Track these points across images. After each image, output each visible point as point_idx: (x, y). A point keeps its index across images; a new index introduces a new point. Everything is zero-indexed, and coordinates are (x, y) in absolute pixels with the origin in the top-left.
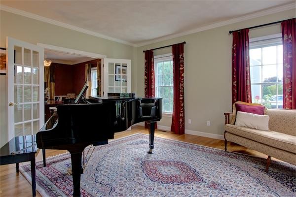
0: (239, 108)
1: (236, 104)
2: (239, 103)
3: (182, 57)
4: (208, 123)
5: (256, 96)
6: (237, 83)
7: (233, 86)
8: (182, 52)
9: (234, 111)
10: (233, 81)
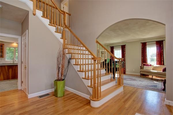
0: (144, 65)
1: (143, 64)
2: (144, 63)
3: (125, 49)
4: (134, 70)
5: (149, 62)
6: (143, 58)
7: (142, 59)
8: (125, 48)
9: (143, 66)
10: (142, 57)
